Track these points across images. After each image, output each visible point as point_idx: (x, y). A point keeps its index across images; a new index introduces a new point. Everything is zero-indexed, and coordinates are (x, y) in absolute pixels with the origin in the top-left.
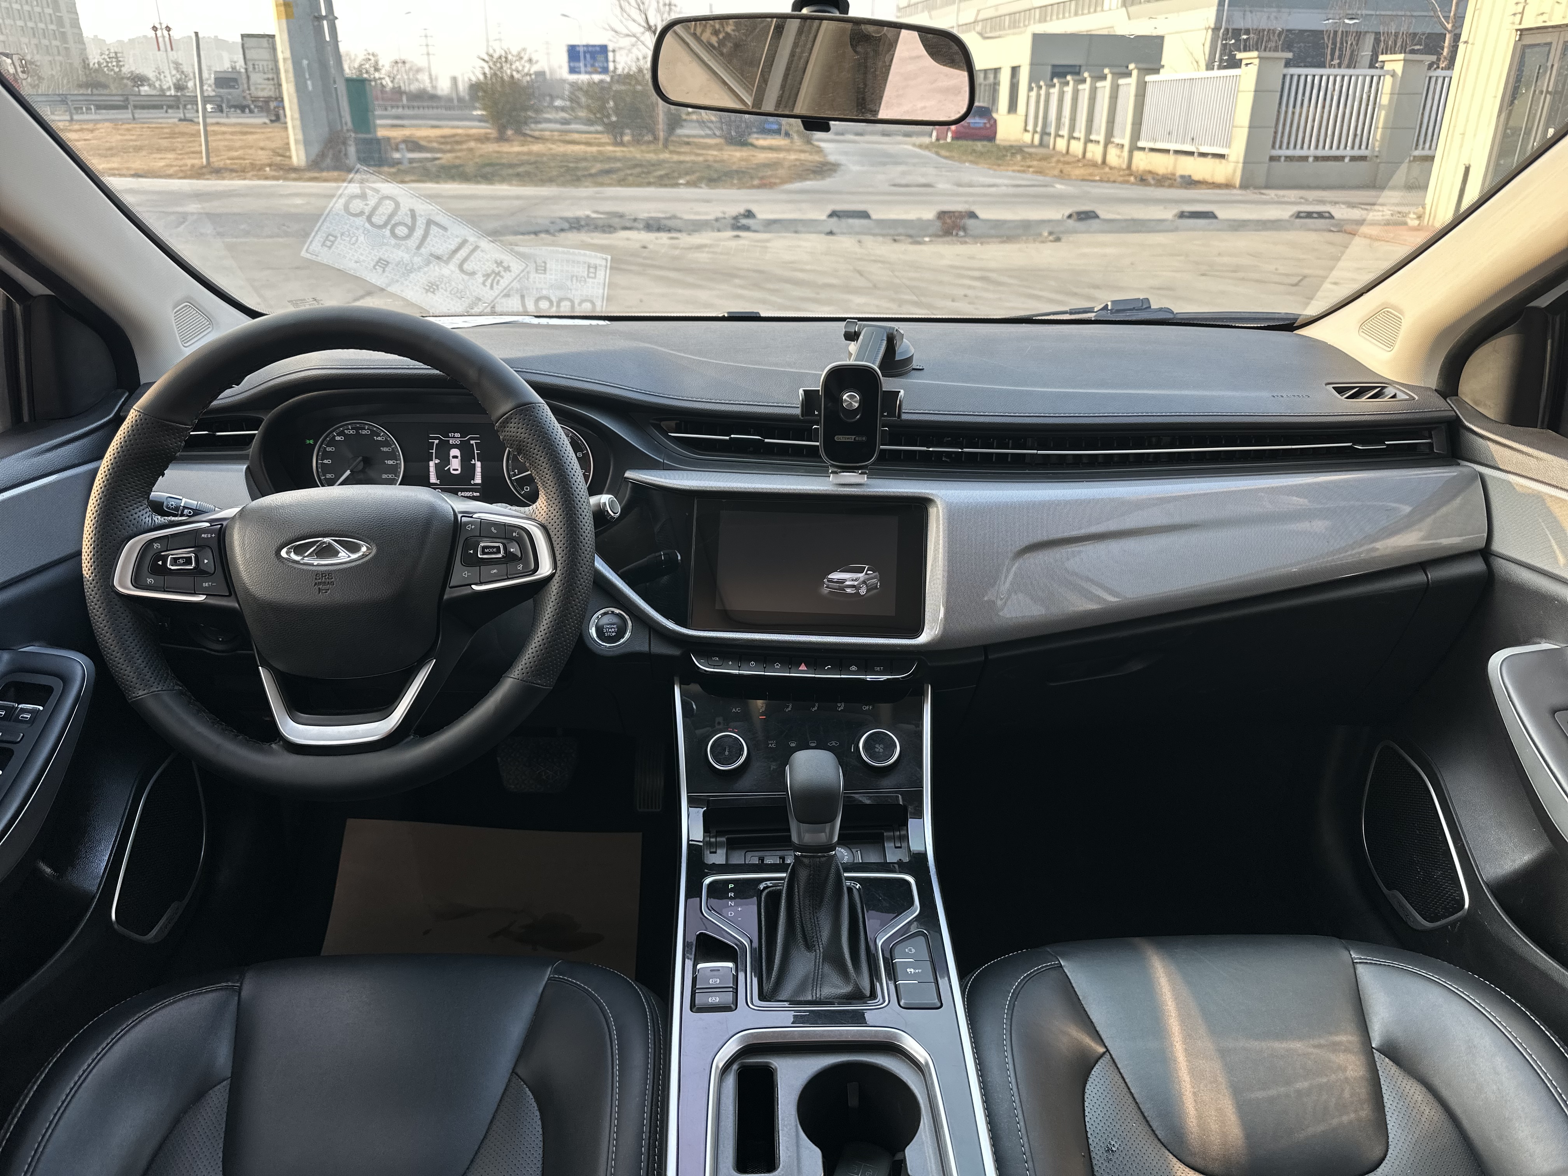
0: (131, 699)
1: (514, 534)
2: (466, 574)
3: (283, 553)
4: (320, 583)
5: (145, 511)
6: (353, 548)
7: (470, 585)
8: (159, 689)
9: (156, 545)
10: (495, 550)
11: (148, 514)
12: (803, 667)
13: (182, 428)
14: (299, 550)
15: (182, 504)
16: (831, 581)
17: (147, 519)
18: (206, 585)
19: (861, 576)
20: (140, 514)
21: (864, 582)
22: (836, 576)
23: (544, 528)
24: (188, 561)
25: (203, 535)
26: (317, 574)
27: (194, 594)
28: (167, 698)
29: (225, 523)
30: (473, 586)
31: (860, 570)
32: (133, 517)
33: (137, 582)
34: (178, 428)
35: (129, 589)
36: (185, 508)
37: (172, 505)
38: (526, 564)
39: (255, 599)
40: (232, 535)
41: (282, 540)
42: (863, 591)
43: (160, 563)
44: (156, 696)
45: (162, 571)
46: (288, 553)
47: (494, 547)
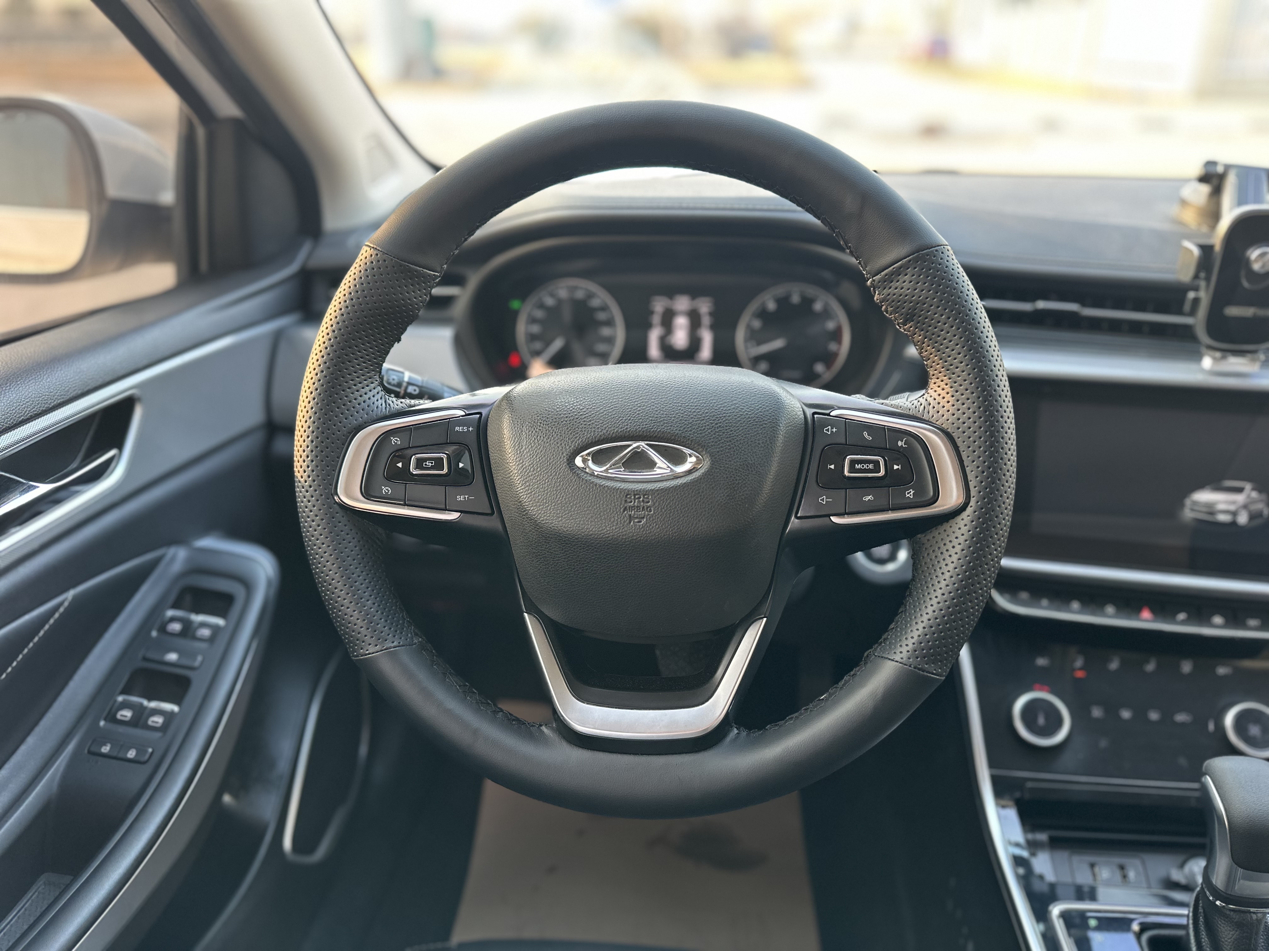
0: (357, 656)
1: (900, 443)
2: (824, 500)
3: (578, 461)
4: (632, 508)
5: (376, 391)
6: (676, 458)
7: (829, 516)
8: (395, 644)
9: (395, 440)
10: (871, 466)
11: (380, 395)
12: (1146, 614)
13: (429, 275)
14: (598, 458)
15: (406, 379)
16: (1195, 503)
17: (380, 401)
18: (461, 498)
19: (1240, 498)
20: (371, 394)
21: (1245, 507)
22: (1204, 496)
23: (948, 436)
24: (438, 464)
25: (457, 428)
26: (628, 493)
27: (445, 509)
28: (406, 658)
29: (484, 412)
30: (833, 519)
31: (1240, 490)
32: (362, 399)
33: (368, 493)
34: (424, 276)
35: (357, 500)
36: (409, 384)
37: (393, 379)
38: (920, 490)
39: (536, 525)
40: (500, 430)
41: (578, 442)
42: (1243, 519)
43: (400, 465)
44: (393, 655)
45: (404, 476)
46: (585, 461)
47: (869, 462)
